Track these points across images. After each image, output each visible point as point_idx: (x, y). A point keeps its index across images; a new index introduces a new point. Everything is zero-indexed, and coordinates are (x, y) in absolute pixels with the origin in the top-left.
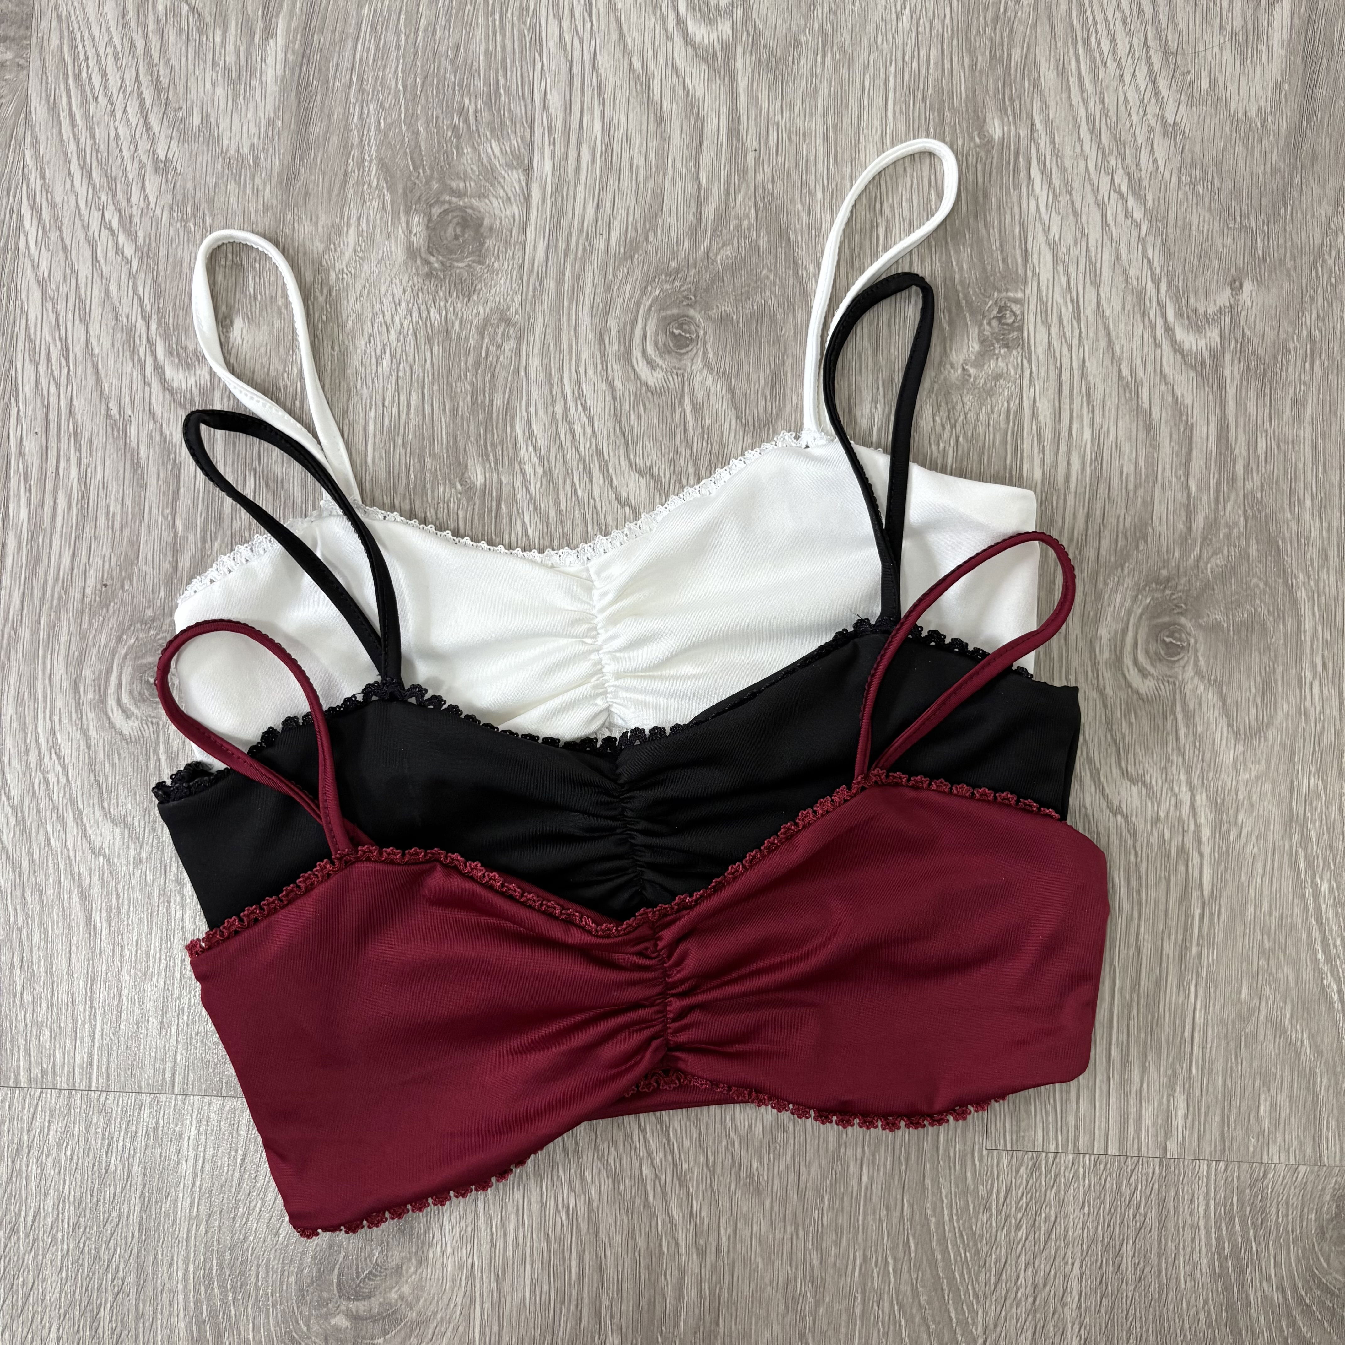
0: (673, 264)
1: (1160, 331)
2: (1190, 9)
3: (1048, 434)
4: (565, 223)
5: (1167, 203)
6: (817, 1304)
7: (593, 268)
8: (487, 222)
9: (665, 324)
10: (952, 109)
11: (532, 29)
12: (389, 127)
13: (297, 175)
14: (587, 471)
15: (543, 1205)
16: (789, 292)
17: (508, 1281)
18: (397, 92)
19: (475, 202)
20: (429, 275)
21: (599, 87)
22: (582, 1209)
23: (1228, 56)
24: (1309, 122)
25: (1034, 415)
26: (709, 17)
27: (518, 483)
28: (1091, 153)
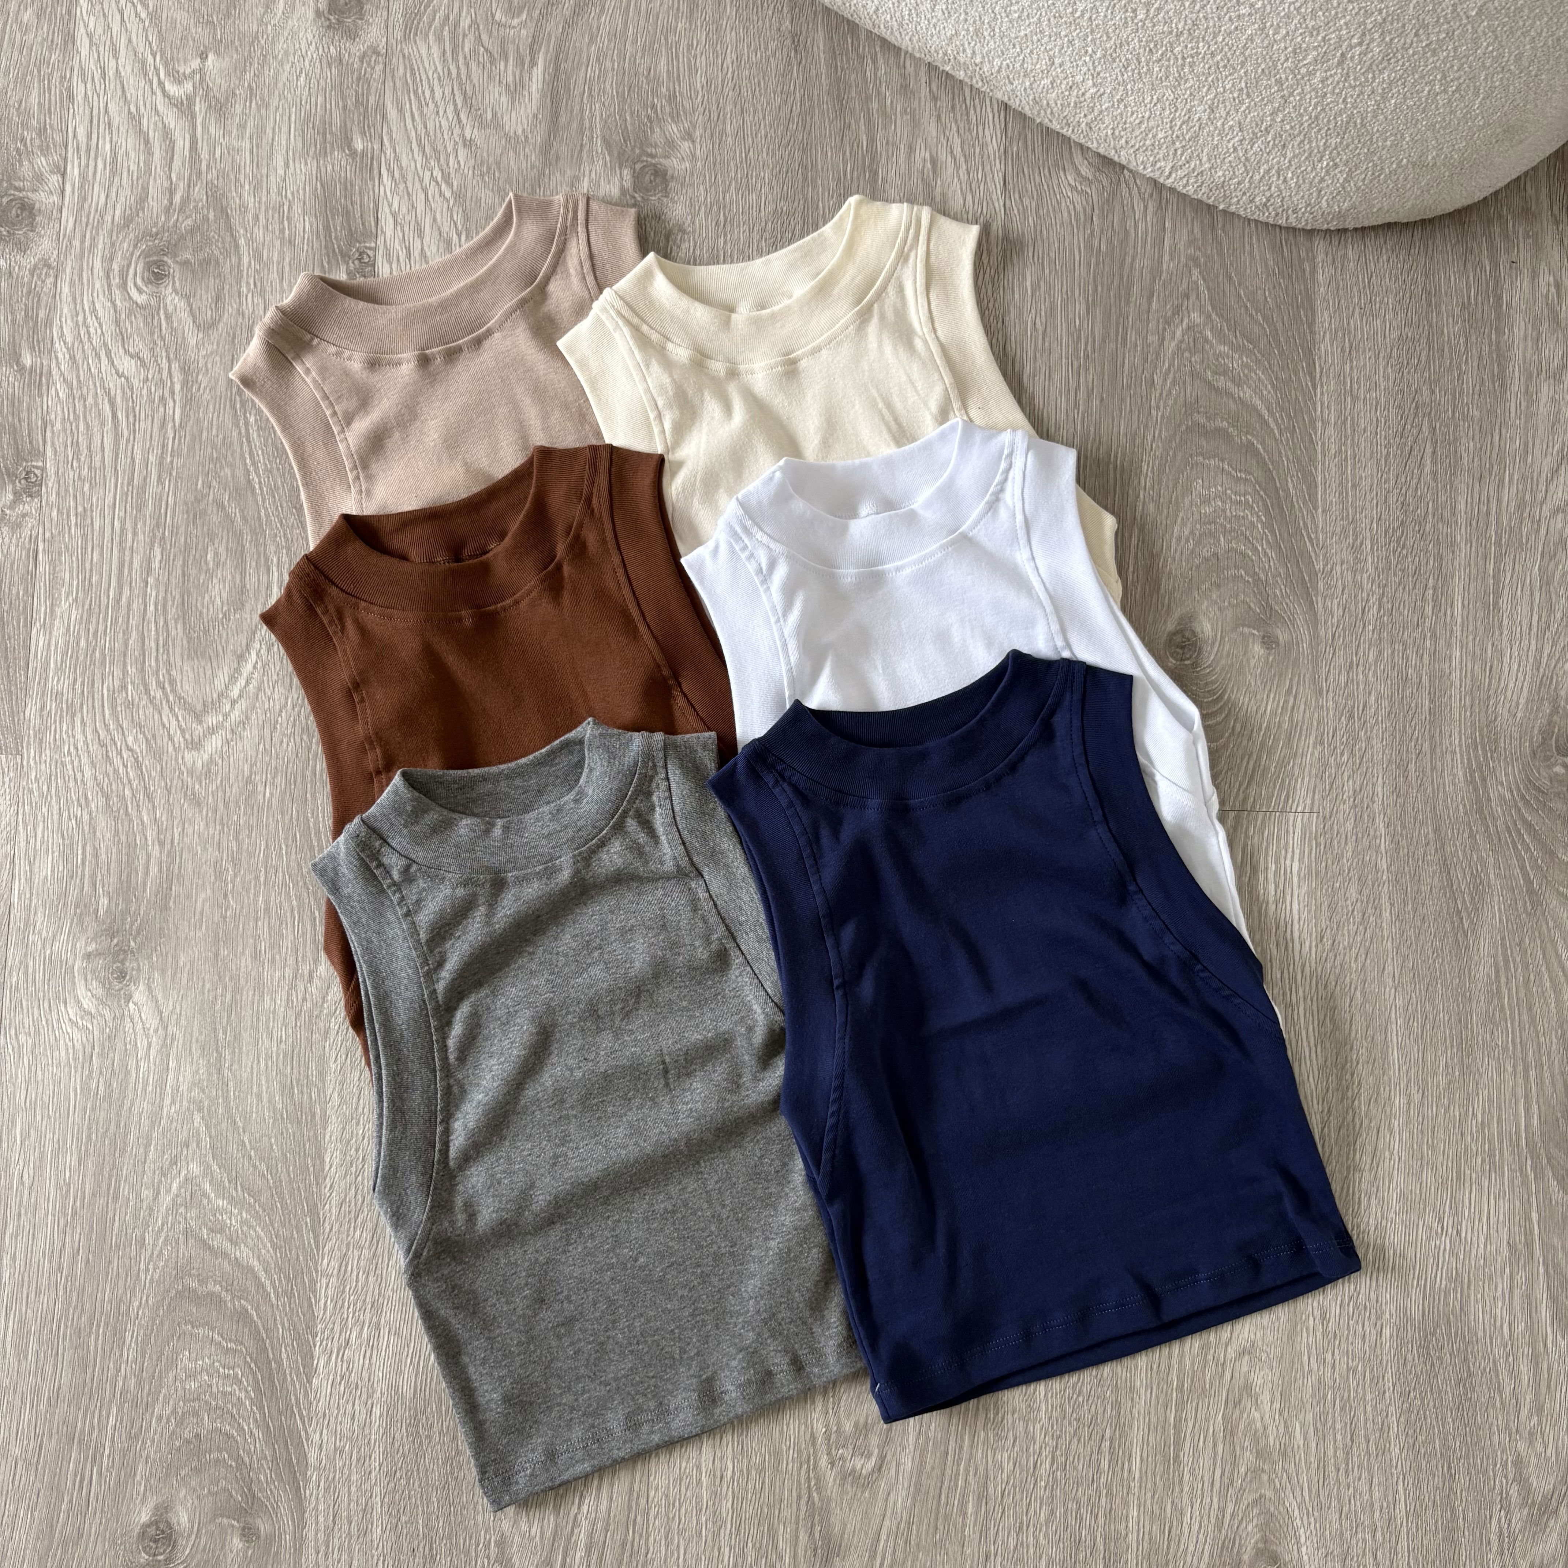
0: (154, 230)
2: (480, 71)
4: (86, 206)
5: (466, 186)
6: (235, 876)
7: (103, 232)
8: (37, 206)
9: (148, 266)
10: (331, 133)
11: (69, 89)
14: (98, 356)
15: (61, 815)
16: (227, 245)
17: (37, 865)
19: (30, 194)
21: (109, 124)
22: (86, 817)
23: (504, 99)
24: (554, 138)
26: (178, 80)
27: (54, 365)
28: (418, 157)
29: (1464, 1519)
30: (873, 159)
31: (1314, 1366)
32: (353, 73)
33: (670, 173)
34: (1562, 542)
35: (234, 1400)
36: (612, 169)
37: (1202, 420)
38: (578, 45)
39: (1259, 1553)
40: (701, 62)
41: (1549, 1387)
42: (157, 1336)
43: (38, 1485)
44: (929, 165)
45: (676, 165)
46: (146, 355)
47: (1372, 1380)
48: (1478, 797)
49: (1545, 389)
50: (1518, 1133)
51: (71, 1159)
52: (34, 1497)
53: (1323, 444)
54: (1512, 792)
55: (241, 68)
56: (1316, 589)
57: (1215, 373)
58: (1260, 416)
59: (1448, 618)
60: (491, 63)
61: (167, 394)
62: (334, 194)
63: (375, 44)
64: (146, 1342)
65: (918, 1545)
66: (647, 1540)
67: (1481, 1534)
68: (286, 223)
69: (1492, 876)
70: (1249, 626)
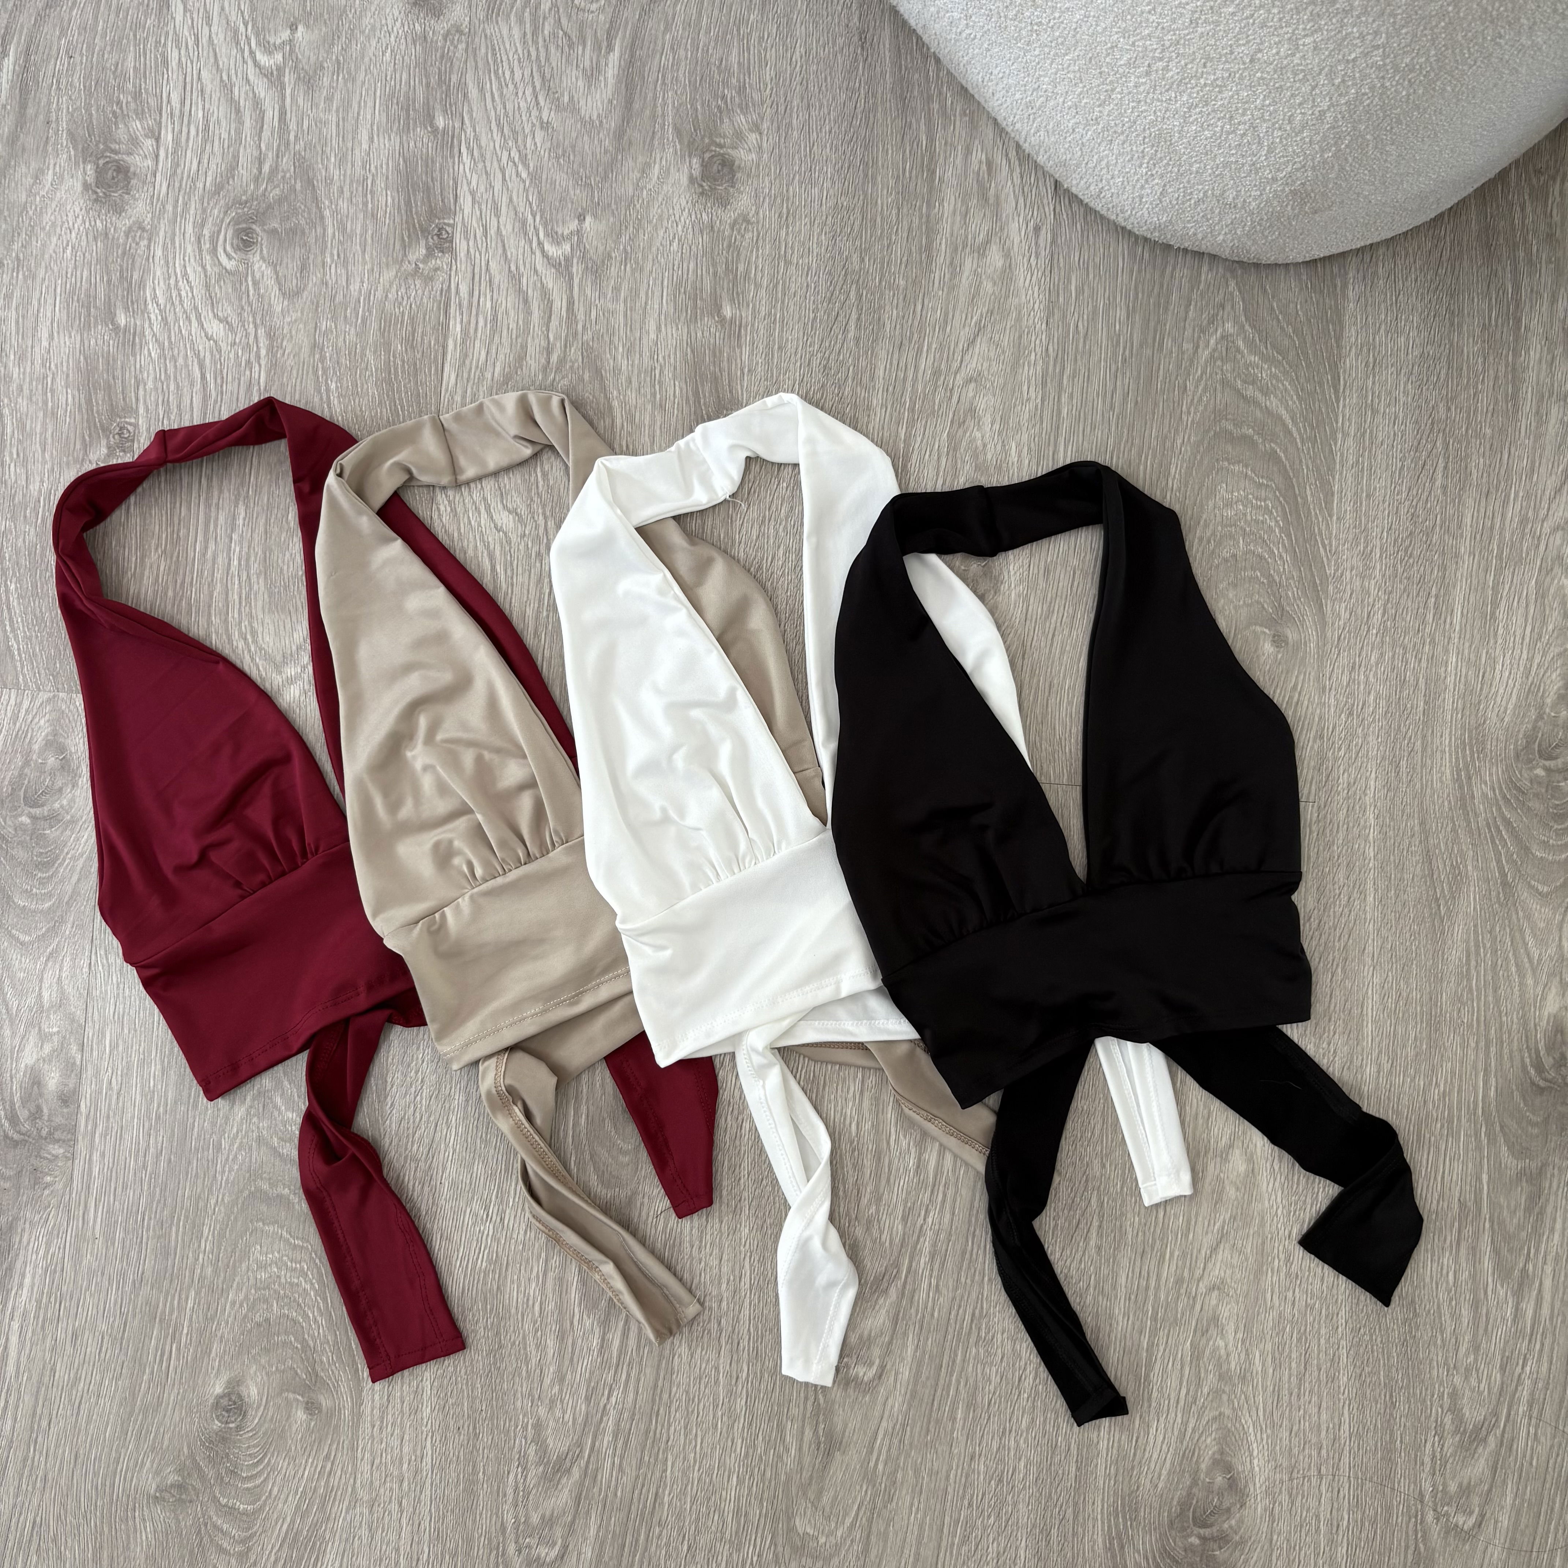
0: (244, 198)
1: (535, 244)
2: (559, 54)
3: (465, 303)
4: (179, 171)
5: (542, 168)
7: (195, 198)
8: (132, 169)
9: (238, 233)
10: (414, 109)
11: (163, 54)
12: (74, 110)
13: (18, 138)
14: (188, 318)
16: (313, 216)
18: (80, 90)
19: (125, 157)
20: (96, 201)
21: (202, 91)
23: (580, 83)
24: (628, 123)
25: (457, 292)
26: (269, 50)
27: (147, 325)
28: (497, 137)
29: (1401, 1442)
30: (931, 158)
31: (1276, 1302)
32: (437, 51)
33: (737, 163)
34: (1559, 558)
35: (301, 1290)
36: (683, 157)
37: (1230, 427)
38: (653, 32)
39: (1215, 1463)
40: (771, 54)
41: (1486, 1330)
42: (231, 1231)
43: (122, 1357)
44: (984, 167)
45: (744, 156)
46: (234, 319)
47: (1327, 1316)
48: (1462, 794)
49: (1554, 411)
50: (1476, 1103)
51: (155, 1068)
52: (118, 1368)
53: (1342, 455)
54: (1494, 791)
55: (329, 41)
56: (1326, 592)
57: (1245, 382)
58: (1284, 425)
59: (1447, 626)
60: (570, 47)
61: (252, 359)
62: (416, 170)
63: (459, 23)
64: (222, 1235)
65: (911, 1444)
66: (669, 1429)
67: (1416, 1456)
68: (369, 196)
69: (1470, 868)
70: (1261, 625)
